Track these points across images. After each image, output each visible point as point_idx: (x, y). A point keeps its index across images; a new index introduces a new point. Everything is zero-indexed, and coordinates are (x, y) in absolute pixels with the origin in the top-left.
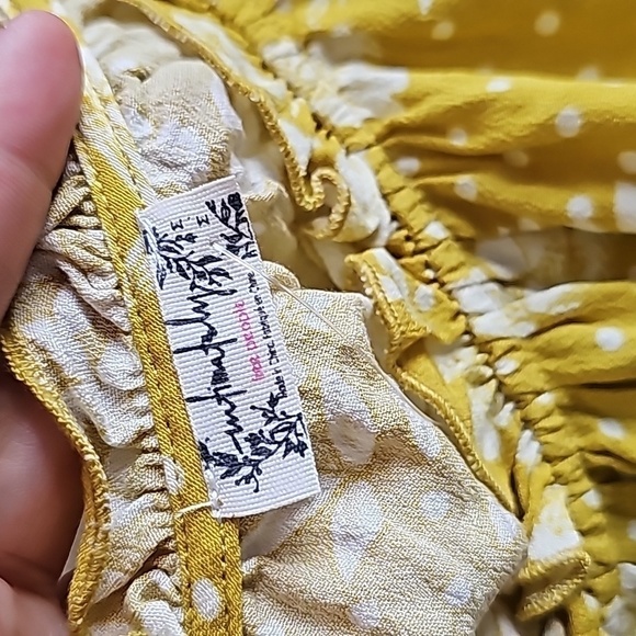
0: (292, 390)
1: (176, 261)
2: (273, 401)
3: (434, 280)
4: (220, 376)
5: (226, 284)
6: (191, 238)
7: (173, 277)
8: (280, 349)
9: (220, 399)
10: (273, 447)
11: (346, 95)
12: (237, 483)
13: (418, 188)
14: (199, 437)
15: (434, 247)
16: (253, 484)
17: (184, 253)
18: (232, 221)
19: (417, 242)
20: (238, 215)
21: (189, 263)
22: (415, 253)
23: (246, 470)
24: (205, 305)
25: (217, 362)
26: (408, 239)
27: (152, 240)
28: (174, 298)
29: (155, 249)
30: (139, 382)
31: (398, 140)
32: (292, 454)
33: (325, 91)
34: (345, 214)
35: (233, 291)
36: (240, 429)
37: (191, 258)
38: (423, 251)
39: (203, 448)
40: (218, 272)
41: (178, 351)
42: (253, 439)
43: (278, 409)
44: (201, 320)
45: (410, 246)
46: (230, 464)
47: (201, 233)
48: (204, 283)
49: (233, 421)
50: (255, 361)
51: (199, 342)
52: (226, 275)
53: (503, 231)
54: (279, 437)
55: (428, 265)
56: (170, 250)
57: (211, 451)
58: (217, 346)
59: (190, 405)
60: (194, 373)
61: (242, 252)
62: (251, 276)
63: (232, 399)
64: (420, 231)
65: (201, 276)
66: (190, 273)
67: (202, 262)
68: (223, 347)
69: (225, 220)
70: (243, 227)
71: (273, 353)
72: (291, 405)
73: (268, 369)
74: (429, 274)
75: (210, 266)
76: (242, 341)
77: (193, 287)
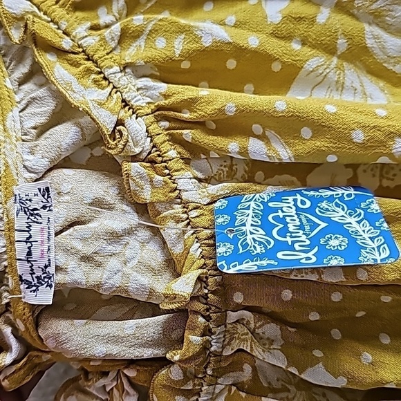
0: (53, 265)
1: (24, 208)
2: (46, 267)
3: (169, 174)
4: (29, 253)
5: (40, 220)
6: (30, 200)
7: (22, 213)
8: (52, 248)
9: (29, 262)
10: (43, 283)
11: (140, 92)
12: (31, 291)
13: (167, 134)
14: (19, 273)
15: (170, 160)
16: (35, 293)
17: (27, 206)
18: (46, 197)
19: (163, 157)
20: (48, 195)
21: (28, 209)
22: (162, 162)
23: (34, 288)
24: (31, 226)
25: (29, 248)
26: (159, 156)
27: (18, 198)
28: (21, 221)
29: (18, 201)
30: (4, 249)
31: (161, 113)
32: (48, 288)
33: (130, 89)
34: (125, 146)
35: (41, 223)
36: (34, 273)
37: (30, 208)
38: (165, 162)
39: (21, 277)
40: (37, 214)
41: (17, 241)
42: (38, 278)
43: (47, 270)
44: (28, 231)
45: (160, 159)
46: (30, 285)
47: (35, 199)
48: (32, 218)
49: (32, 270)
50: (42, 251)
51: (25, 239)
52: (40, 216)
53: (203, 156)
54: (46, 280)
55: (166, 168)
56: (23, 203)
57: (23, 278)
58: (30, 242)
59: (18, 261)
60: (21, 250)
61: (48, 209)
62: (49, 218)
63: (33, 263)
64: (165, 153)
65: (32, 215)
66: (28, 213)
67: (33, 210)
68: (33, 243)
69: (43, 196)
70: (49, 199)
71: (49, 249)
72: (51, 270)
73: (46, 255)
74: (167, 171)
75: (35, 212)
76: (39, 243)
77: (28, 218)
